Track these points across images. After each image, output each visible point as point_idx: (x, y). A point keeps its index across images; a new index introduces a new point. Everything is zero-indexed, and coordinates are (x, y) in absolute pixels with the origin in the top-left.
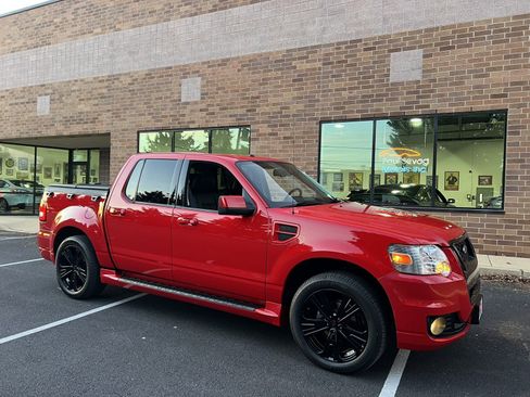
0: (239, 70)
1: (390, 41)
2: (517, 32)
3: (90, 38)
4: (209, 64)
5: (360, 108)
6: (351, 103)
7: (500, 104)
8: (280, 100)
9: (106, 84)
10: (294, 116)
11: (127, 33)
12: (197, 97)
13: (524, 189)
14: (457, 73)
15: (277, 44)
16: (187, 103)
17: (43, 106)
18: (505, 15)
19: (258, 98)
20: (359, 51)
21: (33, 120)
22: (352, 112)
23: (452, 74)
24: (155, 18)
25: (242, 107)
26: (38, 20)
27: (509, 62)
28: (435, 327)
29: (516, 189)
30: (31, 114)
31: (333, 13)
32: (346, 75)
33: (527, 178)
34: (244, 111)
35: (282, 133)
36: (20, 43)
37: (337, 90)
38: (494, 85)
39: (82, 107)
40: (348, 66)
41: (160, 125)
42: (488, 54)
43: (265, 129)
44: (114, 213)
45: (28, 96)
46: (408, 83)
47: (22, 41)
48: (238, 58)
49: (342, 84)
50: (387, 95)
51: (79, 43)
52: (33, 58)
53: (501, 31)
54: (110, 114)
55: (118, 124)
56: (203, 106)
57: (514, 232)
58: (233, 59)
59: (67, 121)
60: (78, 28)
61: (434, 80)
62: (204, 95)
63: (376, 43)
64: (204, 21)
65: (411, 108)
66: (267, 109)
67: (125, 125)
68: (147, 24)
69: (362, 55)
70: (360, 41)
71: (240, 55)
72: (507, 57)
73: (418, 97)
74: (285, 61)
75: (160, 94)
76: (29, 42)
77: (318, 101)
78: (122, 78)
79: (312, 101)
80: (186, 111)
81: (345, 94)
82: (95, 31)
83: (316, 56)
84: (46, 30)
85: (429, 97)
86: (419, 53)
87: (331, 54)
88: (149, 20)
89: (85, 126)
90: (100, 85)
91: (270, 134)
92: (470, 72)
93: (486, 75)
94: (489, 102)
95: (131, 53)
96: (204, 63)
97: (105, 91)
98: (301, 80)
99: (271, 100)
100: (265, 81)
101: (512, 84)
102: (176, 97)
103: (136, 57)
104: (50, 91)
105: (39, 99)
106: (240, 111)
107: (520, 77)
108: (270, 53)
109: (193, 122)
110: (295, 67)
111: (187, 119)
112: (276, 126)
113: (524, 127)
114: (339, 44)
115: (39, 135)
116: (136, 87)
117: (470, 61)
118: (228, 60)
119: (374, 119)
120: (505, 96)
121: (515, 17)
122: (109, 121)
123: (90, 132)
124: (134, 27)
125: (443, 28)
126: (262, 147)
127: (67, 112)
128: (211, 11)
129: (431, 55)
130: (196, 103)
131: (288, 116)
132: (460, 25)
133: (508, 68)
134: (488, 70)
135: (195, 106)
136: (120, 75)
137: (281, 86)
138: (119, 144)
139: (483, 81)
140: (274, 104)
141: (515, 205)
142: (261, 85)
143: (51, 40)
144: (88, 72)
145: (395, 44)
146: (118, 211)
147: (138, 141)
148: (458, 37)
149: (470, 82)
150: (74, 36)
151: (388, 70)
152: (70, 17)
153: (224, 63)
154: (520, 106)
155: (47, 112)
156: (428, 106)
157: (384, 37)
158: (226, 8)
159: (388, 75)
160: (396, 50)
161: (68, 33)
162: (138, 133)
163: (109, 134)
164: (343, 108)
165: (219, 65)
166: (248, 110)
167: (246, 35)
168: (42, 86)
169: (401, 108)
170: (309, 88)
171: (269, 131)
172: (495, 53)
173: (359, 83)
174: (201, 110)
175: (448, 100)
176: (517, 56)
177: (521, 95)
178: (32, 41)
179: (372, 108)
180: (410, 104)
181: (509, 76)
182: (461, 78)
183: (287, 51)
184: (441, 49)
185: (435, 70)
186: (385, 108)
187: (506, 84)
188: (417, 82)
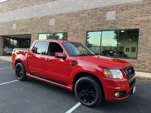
0: (65, 17)
1: (107, 8)
2: (143, 5)
3: (26, 8)
4: (57, 15)
5: (98, 27)
6: (95, 26)
7: (137, 27)
8: (76, 25)
9: (30, 20)
10: (80, 30)
11: (36, 6)
12: (54, 24)
13: (143, 52)
15: (75, 9)
16: (51, 26)
17: (14, 26)
18: (140, 0)
19: (70, 24)
21: (12, 30)
22: (95, 29)
23: (124, 18)
25: (66, 27)
27: (140, 14)
29: (141, 52)
30: (11, 29)
32: (94, 18)
33: (144, 49)
34: (66, 28)
35: (76, 35)
37: (91, 22)
38: (136, 21)
39: (24, 27)
40: (95, 15)
41: (44, 32)
42: (134, 12)
43: (72, 33)
45: (10, 24)
46: (111, 20)
47: (9, 8)
48: (65, 13)
49: (93, 21)
50: (105, 24)
51: (23, 9)
52: (12, 13)
53: (139, 5)
54: (31, 29)
55: (33, 32)
56: (55, 27)
57: (140, 65)
58: (64, 13)
59: (20, 31)
60: (23, 5)
61: (119, 20)
62: (56, 24)
63: (103, 9)
65: (112, 28)
66: (72, 28)
67: (35, 32)
68: (41, 4)
69: (99, 12)
70: (98, 8)
71: (66, 12)
72: (140, 13)
73: (114, 25)
74: (77, 14)
75: (44, 24)
76: (11, 9)
78: (34, 19)
79: (85, 25)
80: (51, 28)
81: (94, 24)
82: (28, 6)
83: (86, 13)
84: (15, 6)
85: (117, 25)
86: (115, 12)
87: (90, 12)
88: (42, 2)
89: (25, 32)
90: (29, 21)
91: (73, 35)
92: (129, 17)
93: (134, 18)
94: (134, 26)
95: (37, 12)
96: (56, 15)
97: (30, 22)
98: (82, 20)
99: (74, 25)
100: (72, 20)
101: (141, 21)
102: (48, 24)
103: (38, 13)
104: (16, 22)
105: (13, 25)
106: (65, 28)
107: (143, 19)
108: (74, 12)
109: (53, 31)
110: (80, 16)
111: (51, 30)
112: (75, 33)
113: (144, 34)
114: (92, 9)
115: (13, 34)
116: (38, 21)
117: (129, 14)
118: (62, 14)
119: (101, 31)
120: (139, 24)
121: (143, 1)
122: (31, 31)
123: (26, 34)
124: (38, 4)
125: (122, 4)
126: (71, 39)
127: (20, 28)
129: (118, 12)
130: (53, 26)
131: (78, 30)
132: (127, 3)
133: (140, 16)
135: (53, 27)
136: (34, 18)
137: (76, 21)
138: (33, 37)
139: (133, 20)
140: (74, 26)
142: (71, 21)
143: (17, 8)
144: (25, 17)
147: (38, 36)
148: (126, 7)
149: (129, 20)
150: (22, 7)
151: (106, 17)
152: (21, 2)
153: (61, 15)
154: (143, 28)
155: (15, 28)
156: (117, 27)
159: (106, 18)
160: (108, 11)
161: (21, 6)
162: (38, 34)
163: (31, 34)
164: (93, 28)
165: (60, 15)
166: (67, 28)
167: (67, 7)
168: (14, 21)
169: (109, 28)
170: (84, 22)
171: (73, 34)
172: (136, 12)
173: (98, 21)
174: (55, 28)
175: (122, 26)
176: (143, 13)
177: (143, 24)
178: (12, 9)
179: (101, 28)
180: (111, 27)
181: (140, 19)
182: (126, 19)
183: (78, 11)
184: (121, 11)
185: (119, 17)
186: (105, 28)
187: (139, 21)
188: (114, 20)
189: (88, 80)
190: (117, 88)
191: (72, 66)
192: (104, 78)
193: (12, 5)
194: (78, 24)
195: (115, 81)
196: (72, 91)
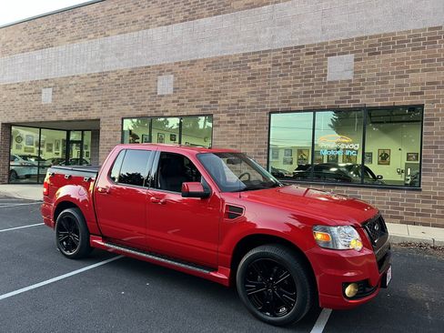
0: (204, 70)
1: (327, 48)
2: (432, 40)
3: (85, 42)
4: (180, 64)
6: (295, 97)
7: (417, 100)
8: (237, 94)
9: (97, 79)
10: (249, 107)
11: (115, 39)
12: (170, 91)
13: (437, 170)
14: (383, 74)
15: (236, 48)
16: (162, 96)
17: (47, 97)
18: (422, 27)
19: (219, 92)
20: (302, 55)
21: (39, 107)
23: (378, 74)
24: (137, 26)
25: (206, 100)
26: (44, 27)
27: (425, 66)
28: (349, 290)
29: (430, 170)
30: (37, 103)
31: (281, 24)
32: (291, 75)
33: (439, 161)
34: (208, 103)
35: (238, 120)
36: (29, 45)
37: (283, 87)
38: (413, 85)
39: (78, 98)
40: (293, 67)
41: (140, 113)
42: (407, 58)
43: (224, 117)
44: (102, 192)
45: (35, 88)
46: (342, 81)
47: (31, 43)
48: (204, 59)
49: (288, 82)
50: (324, 91)
51: (76, 46)
52: (39, 57)
53: (419, 40)
54: (100, 104)
55: (107, 112)
56: (175, 98)
57: (430, 206)
58: (200, 60)
59: (66, 109)
61: (364, 80)
62: (175, 89)
63: (316, 49)
64: (178, 30)
65: (345, 102)
66: (227, 101)
67: (113, 112)
68: (133, 31)
69: (306, 60)
70: (303, 46)
71: (206, 57)
72: (424, 62)
73: (351, 93)
74: (241, 63)
75: (140, 89)
76: (36, 45)
77: (268, 95)
78: (110, 75)
79: (263, 95)
80: (162, 102)
81: (290, 90)
82: (89, 37)
83: (267, 59)
84: (49, 35)
85: (359, 93)
86: (351, 57)
87: (279, 57)
88: (133, 28)
89: (80, 113)
90: (93, 80)
91: (229, 122)
92: (393, 73)
93: (407, 76)
94: (409, 98)
95: (117, 55)
96: (176, 63)
97: (96, 85)
98: (255, 78)
99: (230, 94)
100: (225, 79)
101: (428, 83)
102: (153, 90)
103: (122, 58)
104: (52, 85)
105: (44, 91)
106: (204, 103)
107: (434, 78)
108: (230, 56)
109: (167, 111)
110: (250, 68)
111: (162, 109)
112: (234, 115)
113: (438, 119)
114: (284, 49)
115: (43, 120)
116: (121, 82)
117: (393, 65)
118: (195, 61)
119: (314, 110)
120: (421, 93)
121: (430, 29)
123: (84, 118)
124: (120, 33)
125: (371, 37)
126: (222, 133)
127: (66, 102)
128: (181, 22)
129: (361, 59)
130: (169, 96)
132: (385, 35)
133: (424, 70)
134: (408, 72)
135: (169, 99)
137: (238, 83)
138: (107, 128)
139: (404, 81)
140: (232, 98)
141: (430, 184)
142: (221, 81)
143: (54, 43)
144: (82, 69)
145: (331, 50)
146: (104, 190)
147: (122, 126)
148: (384, 44)
149: (393, 82)
150: (73, 40)
151: (326, 71)
152: (69, 25)
153: (192, 63)
154: (434, 102)
155: (50, 101)
156: (358, 101)
157: (322, 44)
158: (194, 19)
159: (326, 75)
160: (333, 55)
161: (68, 38)
164: (288, 101)
165: (189, 65)
166: (211, 103)
167: (210, 40)
168: (46, 80)
169: (336, 102)
170: (260, 85)
171: (229, 119)
172: (413, 58)
173: (302, 81)
174: (173, 102)
175: (375, 96)
176: (431, 61)
177: (435, 93)
178: (39, 44)
179: (313, 101)
180: (343, 99)
181: (425, 77)
182: (386, 78)
183: (244, 54)
184: (369, 54)
185: (364, 72)
186: (323, 102)
187: (423, 84)
188: (351, 81)
190: (348, 274)
191: (229, 218)
192: (314, 250)
193: (38, 35)
194: (243, 92)
195: (344, 255)
196: (227, 285)
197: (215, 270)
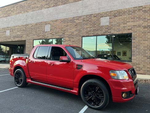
0: (60, 23)
1: (100, 15)
2: (134, 11)
3: (21, 14)
4: (52, 21)
5: (93, 32)
6: (90, 31)
7: (130, 32)
9: (25, 27)
10: (75, 35)
11: (31, 13)
12: (49, 30)
13: (137, 55)
14: (118, 23)
15: (70, 15)
16: (47, 32)
17: (8, 33)
18: (131, 7)
19: (65, 30)
21: (5, 37)
22: (90, 34)
23: (117, 23)
24: (38, 9)
25: (61, 33)
26: (7, 10)
28: (124, 95)
29: (135, 55)
30: (5, 35)
31: (85, 7)
32: (89, 24)
33: (138, 52)
35: (72, 40)
36: (2, 16)
37: (86, 28)
38: (129, 26)
39: (18, 33)
40: (90, 21)
41: (39, 38)
42: (126, 18)
43: (67, 39)
45: (4, 30)
46: (106, 26)
48: (60, 19)
49: (88, 26)
50: (100, 29)
51: (18, 15)
52: (5, 20)
53: (130, 11)
54: (26, 35)
55: (28, 38)
56: (51, 33)
59: (14, 37)
60: (18, 11)
61: (112, 25)
62: (51, 30)
63: (97, 15)
64: (51, 9)
66: (68, 33)
67: (30, 38)
68: (36, 10)
69: (93, 18)
70: (92, 14)
71: (61, 18)
72: (132, 19)
73: (108, 30)
74: (72, 20)
75: (39, 29)
76: (4, 16)
77: (81, 31)
78: (29, 25)
79: (80, 31)
80: (46, 34)
81: (89, 29)
82: (22, 12)
83: (81, 19)
84: (9, 12)
85: (111, 30)
86: (108, 17)
87: (85, 18)
88: (37, 9)
89: (19, 38)
90: (23, 27)
92: (122, 23)
93: (126, 24)
94: (127, 31)
95: (32, 18)
96: (51, 21)
97: (24, 29)
98: (77, 25)
99: (69, 31)
100: (67, 26)
101: (133, 26)
102: (43, 30)
104: (10, 29)
105: (7, 31)
106: (60, 34)
107: (135, 24)
108: (69, 18)
109: (48, 37)
110: (75, 22)
111: (46, 36)
112: (70, 38)
113: (137, 38)
114: (87, 15)
115: (6, 41)
116: (33, 27)
117: (122, 20)
118: (57, 20)
119: (97, 36)
120: (131, 29)
121: (134, 8)
122: (25, 37)
123: (20, 40)
124: (33, 11)
125: (114, 11)
127: (14, 35)
128: (53, 7)
129: (111, 18)
130: (49, 32)
131: (74, 35)
132: (119, 10)
133: (132, 22)
134: (127, 22)
136: (29, 24)
137: (72, 27)
138: (28, 43)
140: (70, 32)
141: (135, 59)
142: (66, 27)
143: (10, 15)
144: (20, 23)
145: (102, 15)
146: (31, 61)
147: (33, 42)
148: (119, 13)
149: (122, 26)
150: (16, 14)
151: (100, 22)
152: (15, 8)
153: (56, 21)
154: (135, 32)
155: (9, 35)
156: (111, 32)
157: (99, 13)
158: (57, 6)
159: (100, 24)
160: (102, 17)
161: (15, 13)
162: (33, 40)
163: (25, 41)
164: (88, 33)
165: (55, 21)
166: (63, 34)
167: (62, 13)
168: (8, 27)
169: (104, 33)
170: (79, 27)
171: (69, 39)
172: (128, 17)
173: (92, 26)
174: (50, 34)
175: (116, 30)
176: (134, 18)
177: (136, 29)
178: (5, 15)
179: (96, 33)
180: (106, 32)
181: (132, 24)
182: (120, 24)
183: (73, 17)
184: (114, 17)
185: (112, 22)
186: (100, 33)
187: (132, 26)
188: (108, 25)
189: (95, 83)
190: (123, 89)
191: (78, 69)
192: (111, 80)
193: (4, 12)
194: (73, 30)
195: (121, 81)
196: (77, 95)
197: (73, 89)
